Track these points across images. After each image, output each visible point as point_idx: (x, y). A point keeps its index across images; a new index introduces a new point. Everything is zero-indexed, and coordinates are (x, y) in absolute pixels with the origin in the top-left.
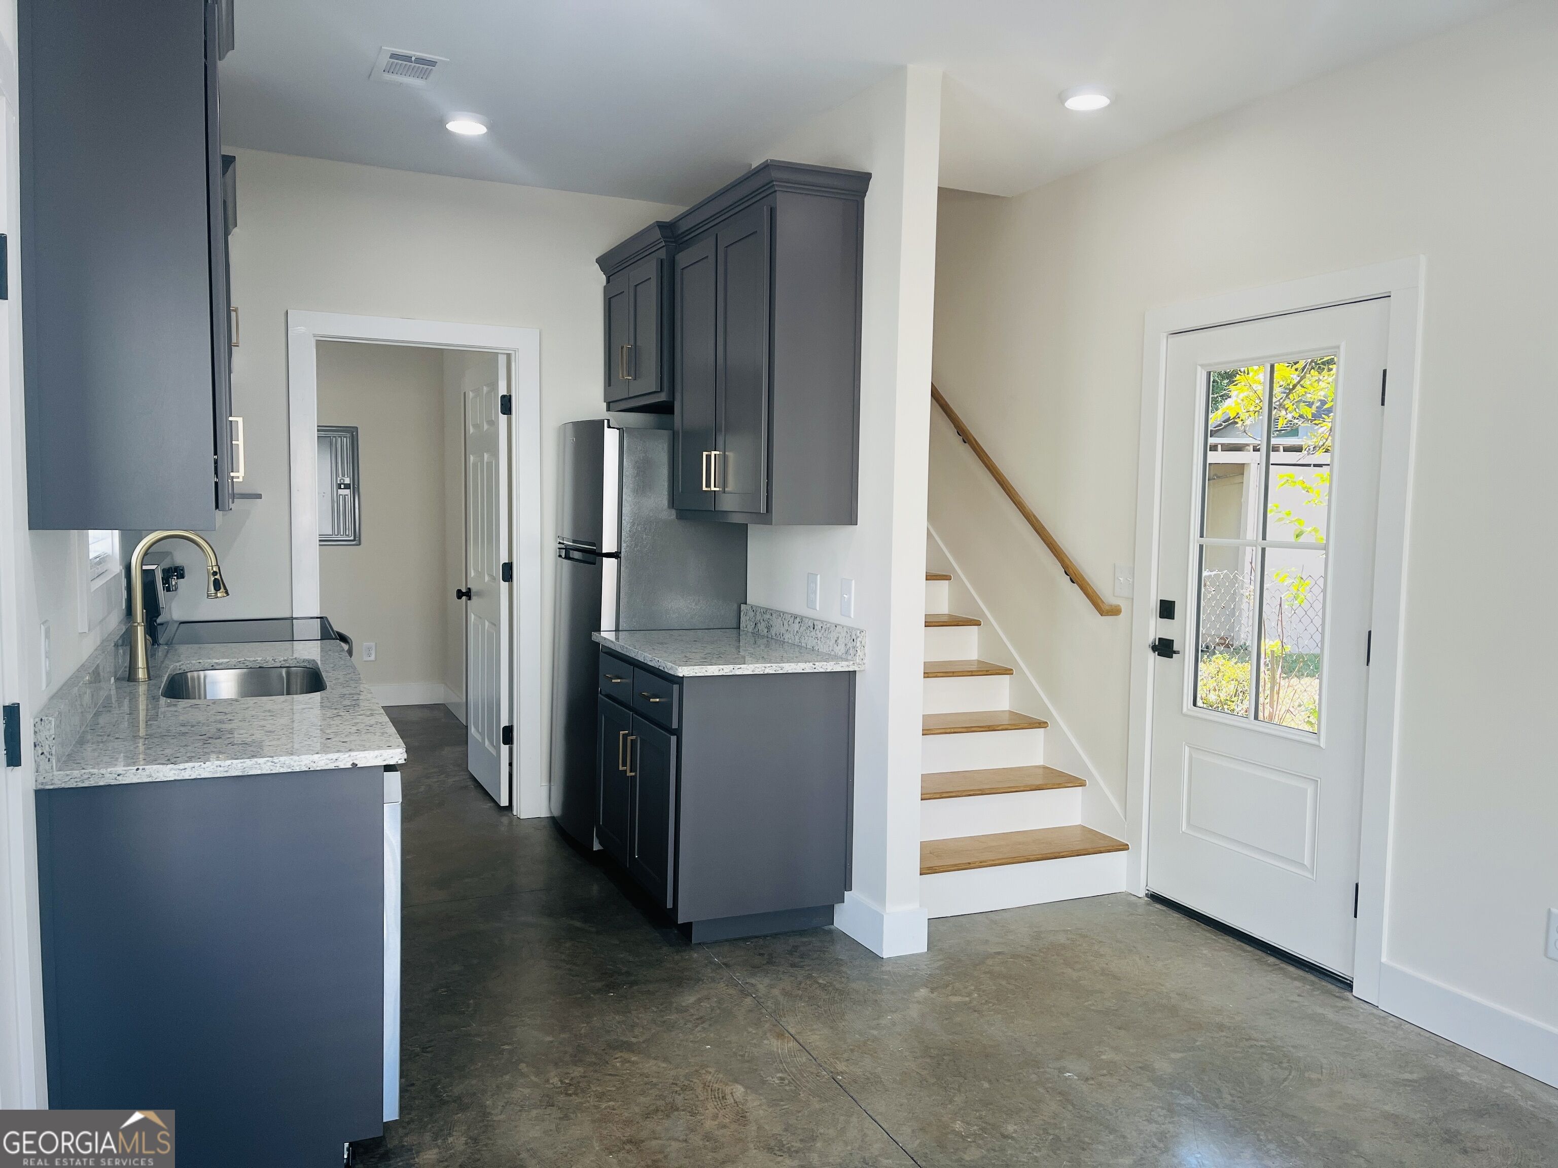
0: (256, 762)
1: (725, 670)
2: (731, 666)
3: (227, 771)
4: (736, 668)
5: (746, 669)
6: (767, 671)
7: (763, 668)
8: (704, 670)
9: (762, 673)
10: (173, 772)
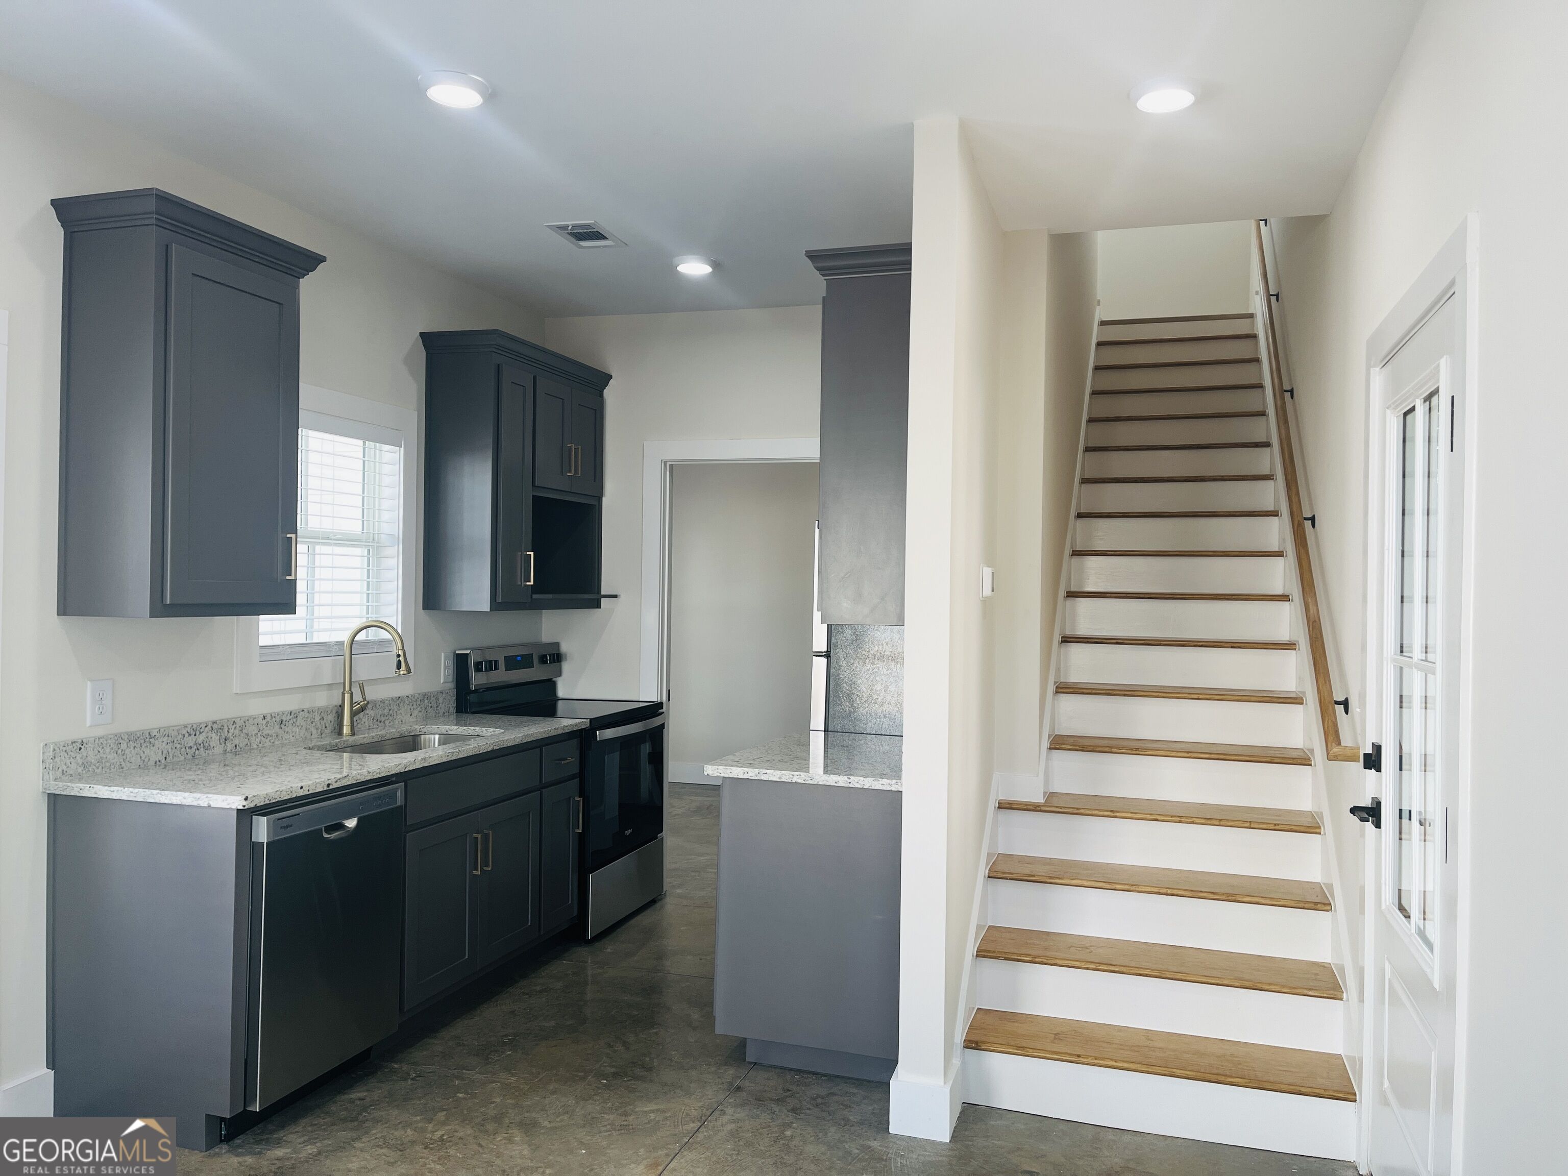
0: (152, 793)
1: (750, 774)
2: (757, 771)
3: (135, 797)
4: (761, 773)
5: (772, 775)
6: (795, 780)
7: (791, 776)
8: (728, 772)
9: (789, 781)
10: (107, 792)
